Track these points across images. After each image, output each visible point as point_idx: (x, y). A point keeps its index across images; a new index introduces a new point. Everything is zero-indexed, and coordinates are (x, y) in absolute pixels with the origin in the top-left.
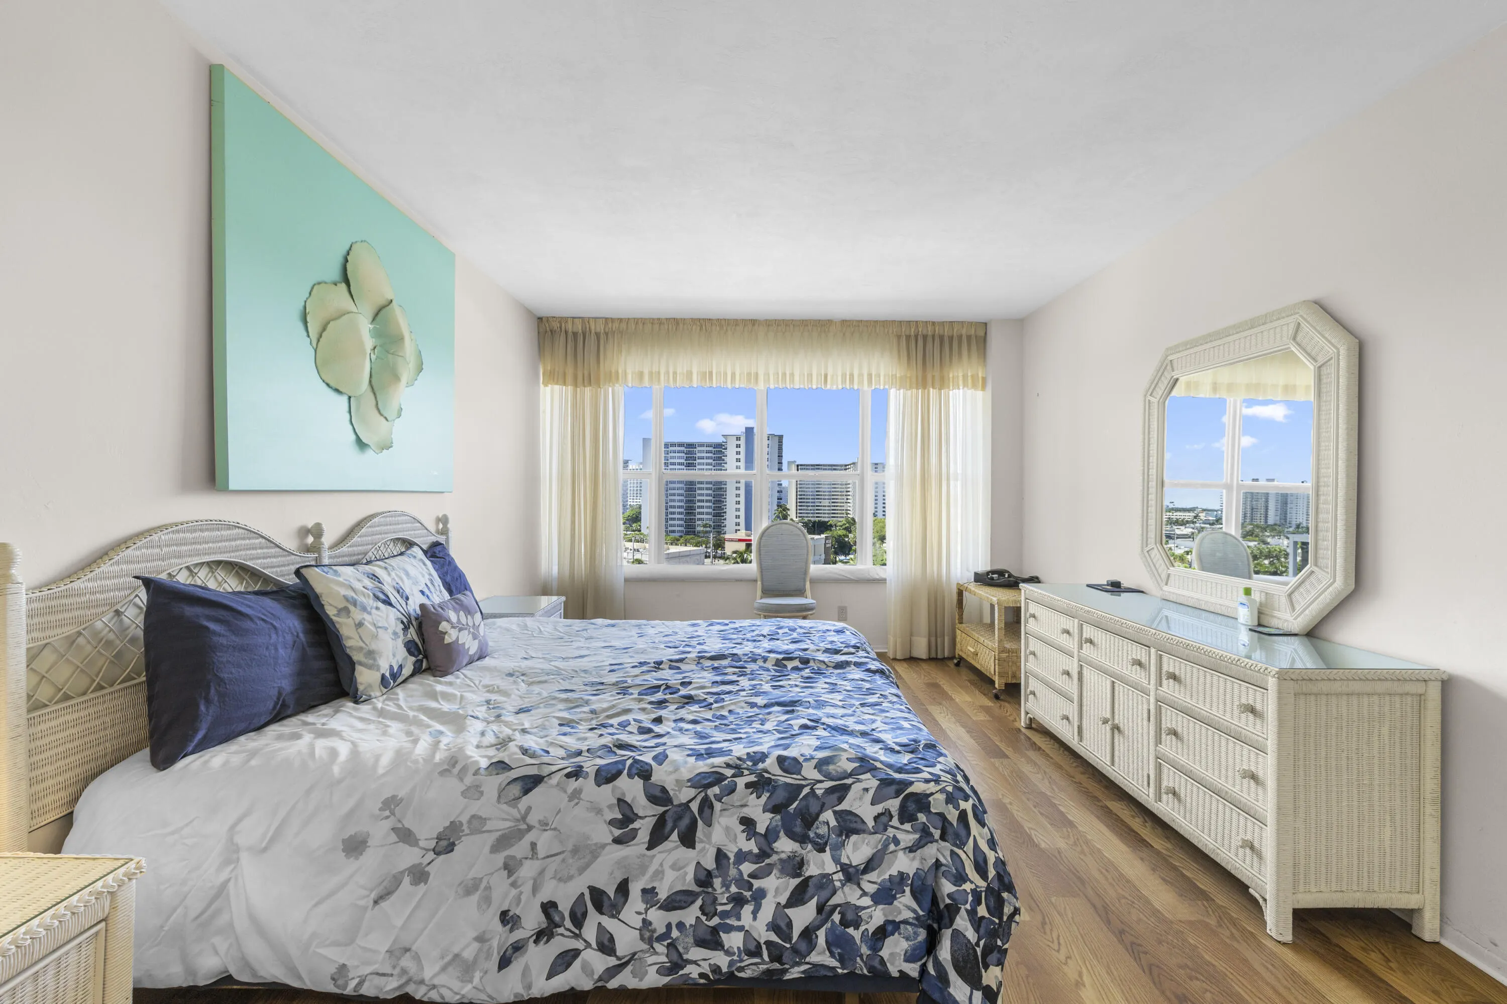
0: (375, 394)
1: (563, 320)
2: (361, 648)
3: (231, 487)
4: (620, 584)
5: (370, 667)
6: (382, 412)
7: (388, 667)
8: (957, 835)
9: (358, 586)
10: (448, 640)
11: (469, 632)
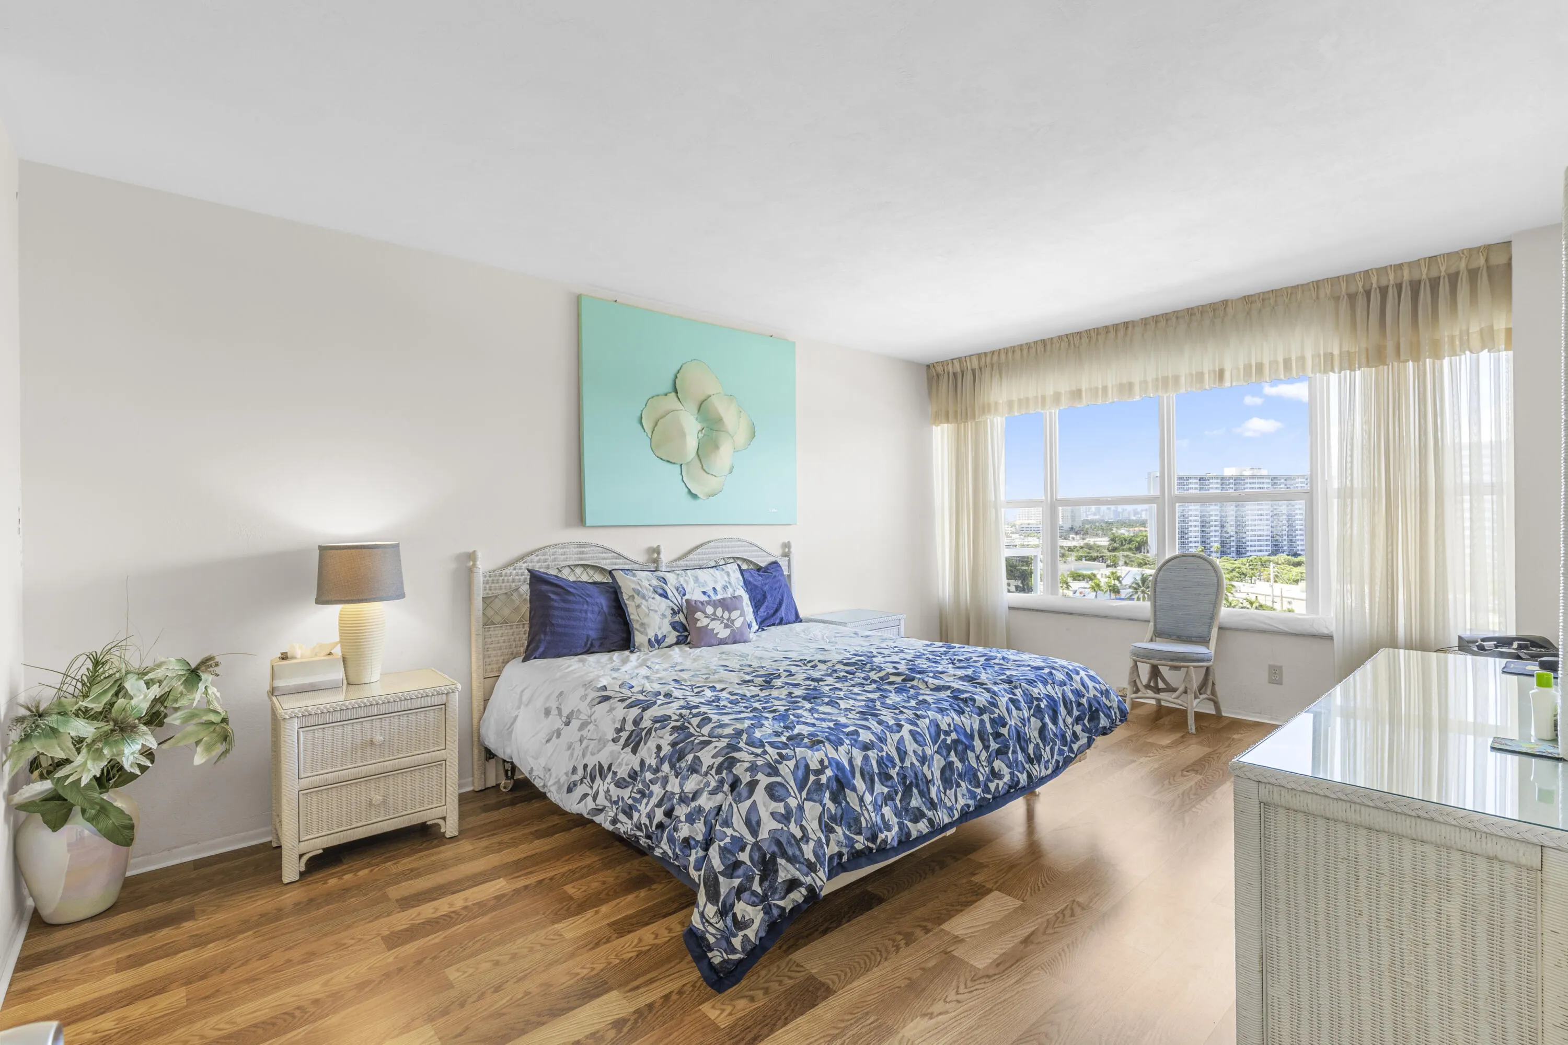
0: (700, 460)
1: (944, 363)
2: (638, 621)
3: (587, 525)
4: (1003, 611)
5: (641, 633)
6: (707, 470)
7: (653, 634)
8: (739, 794)
9: (646, 583)
10: (699, 624)
11: (722, 622)
